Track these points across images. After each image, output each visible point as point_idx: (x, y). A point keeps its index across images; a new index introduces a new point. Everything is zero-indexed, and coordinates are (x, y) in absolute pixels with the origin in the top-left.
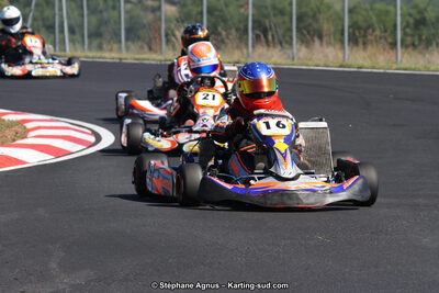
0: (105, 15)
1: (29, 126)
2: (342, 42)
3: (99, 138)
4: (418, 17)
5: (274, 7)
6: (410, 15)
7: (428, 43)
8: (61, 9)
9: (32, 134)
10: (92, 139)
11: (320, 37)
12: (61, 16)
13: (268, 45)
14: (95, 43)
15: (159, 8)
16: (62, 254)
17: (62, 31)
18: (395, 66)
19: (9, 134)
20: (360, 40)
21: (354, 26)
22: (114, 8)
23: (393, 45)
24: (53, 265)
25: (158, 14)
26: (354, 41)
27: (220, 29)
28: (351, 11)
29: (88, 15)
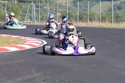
0: (44, 15)
1: (27, 40)
2: (99, 21)
3: (43, 43)
4: (117, 15)
5: (83, 13)
6: (115, 15)
7: (120, 21)
8: (34, 14)
9: (27, 42)
10: (42, 43)
11: (94, 20)
12: (34, 15)
13: (82, 22)
14: (41, 22)
15: (57, 13)
16: (35, 69)
17: (34, 19)
18: (112, 27)
19: (22, 42)
20: (104, 21)
21: (102, 17)
22: (46, 13)
23: (111, 22)
24: (33, 71)
25: (56, 15)
26: (102, 21)
27: (71, 18)
28: (101, 14)
29: (40, 15)
